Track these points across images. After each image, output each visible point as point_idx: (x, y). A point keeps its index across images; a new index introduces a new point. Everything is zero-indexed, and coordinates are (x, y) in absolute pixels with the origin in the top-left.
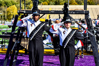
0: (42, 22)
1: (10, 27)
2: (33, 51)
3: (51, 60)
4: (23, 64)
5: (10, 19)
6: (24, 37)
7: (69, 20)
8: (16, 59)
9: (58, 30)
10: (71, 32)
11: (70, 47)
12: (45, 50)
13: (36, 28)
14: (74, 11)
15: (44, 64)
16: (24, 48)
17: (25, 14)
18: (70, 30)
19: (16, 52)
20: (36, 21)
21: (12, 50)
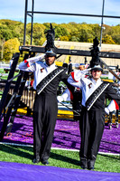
0: (59, 68)
1: (6, 71)
2: (40, 111)
3: (66, 127)
4: (23, 130)
5: (7, 60)
6: (26, 89)
7: (99, 66)
8: (12, 121)
9: (81, 80)
10: (102, 86)
11: (97, 110)
12: (59, 112)
13: (49, 76)
14: (108, 53)
15: (55, 134)
16: (26, 106)
17: (30, 52)
18: (99, 82)
19: (13, 110)
20: (49, 65)
21: (7, 108)
